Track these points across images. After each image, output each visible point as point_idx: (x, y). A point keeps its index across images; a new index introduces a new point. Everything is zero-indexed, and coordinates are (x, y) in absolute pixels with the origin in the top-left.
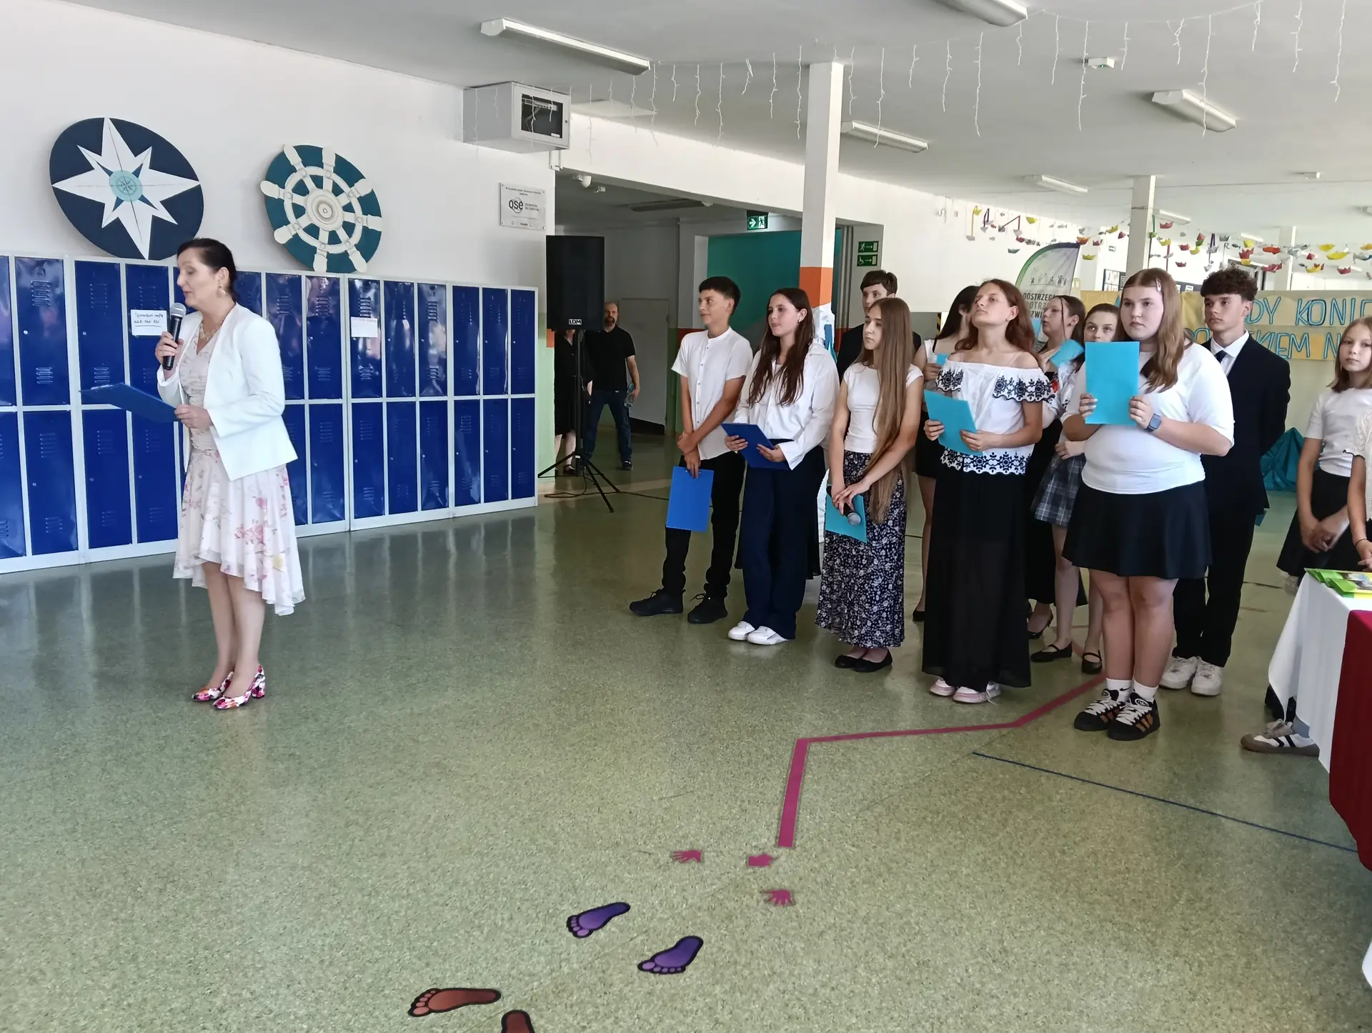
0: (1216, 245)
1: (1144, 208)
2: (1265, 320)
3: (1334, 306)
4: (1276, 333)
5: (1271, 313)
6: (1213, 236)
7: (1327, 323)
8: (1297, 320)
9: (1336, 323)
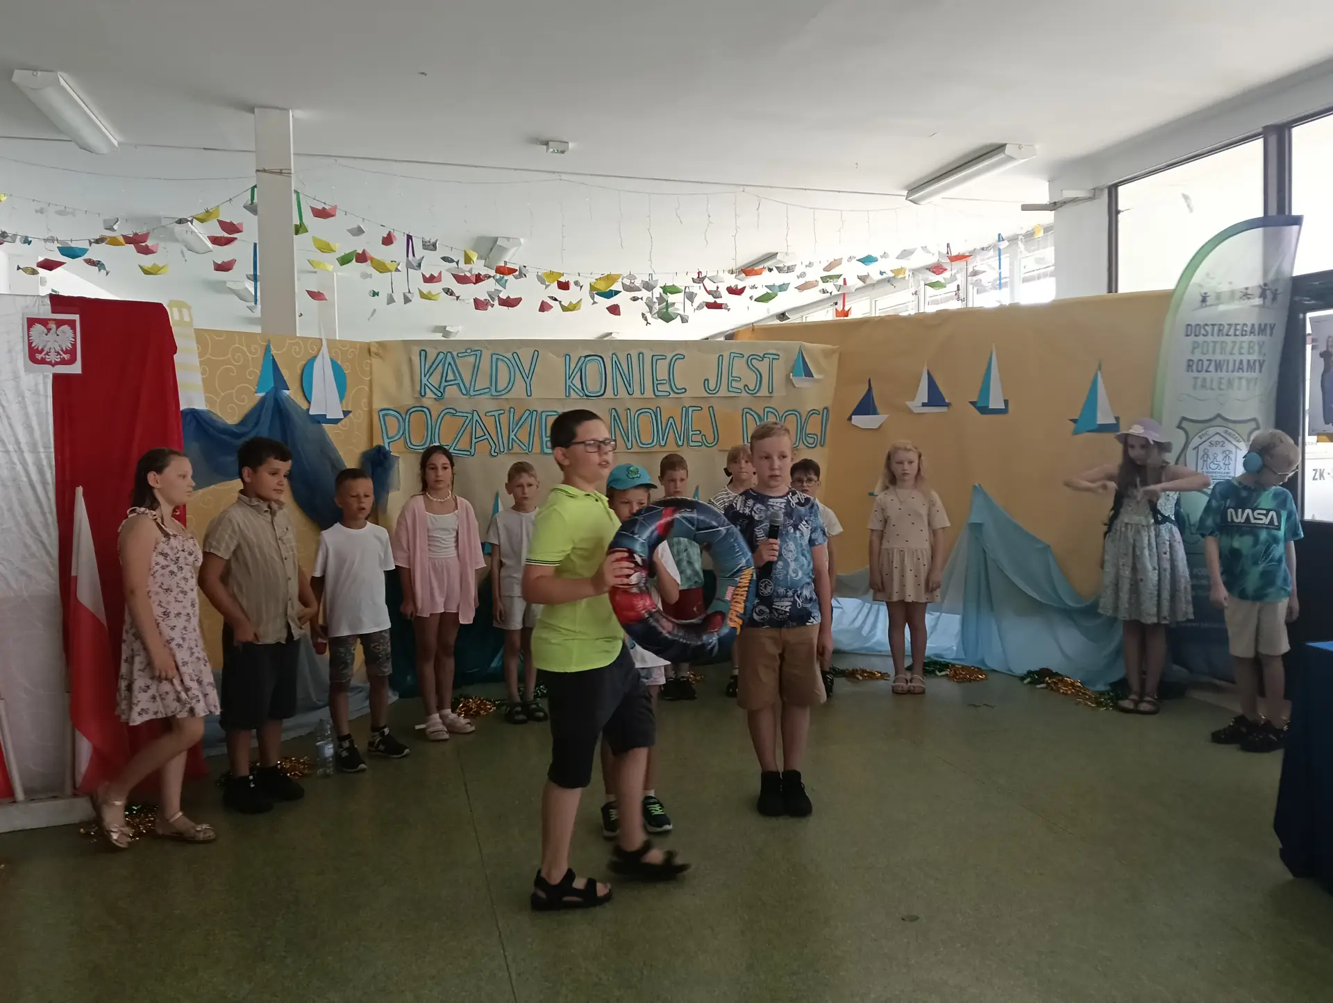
0: (418, 256)
1: (283, 173)
2: (519, 390)
3: (617, 365)
4: (540, 410)
5: (528, 377)
6: (409, 238)
7: (609, 394)
8: (568, 389)
9: (623, 393)
